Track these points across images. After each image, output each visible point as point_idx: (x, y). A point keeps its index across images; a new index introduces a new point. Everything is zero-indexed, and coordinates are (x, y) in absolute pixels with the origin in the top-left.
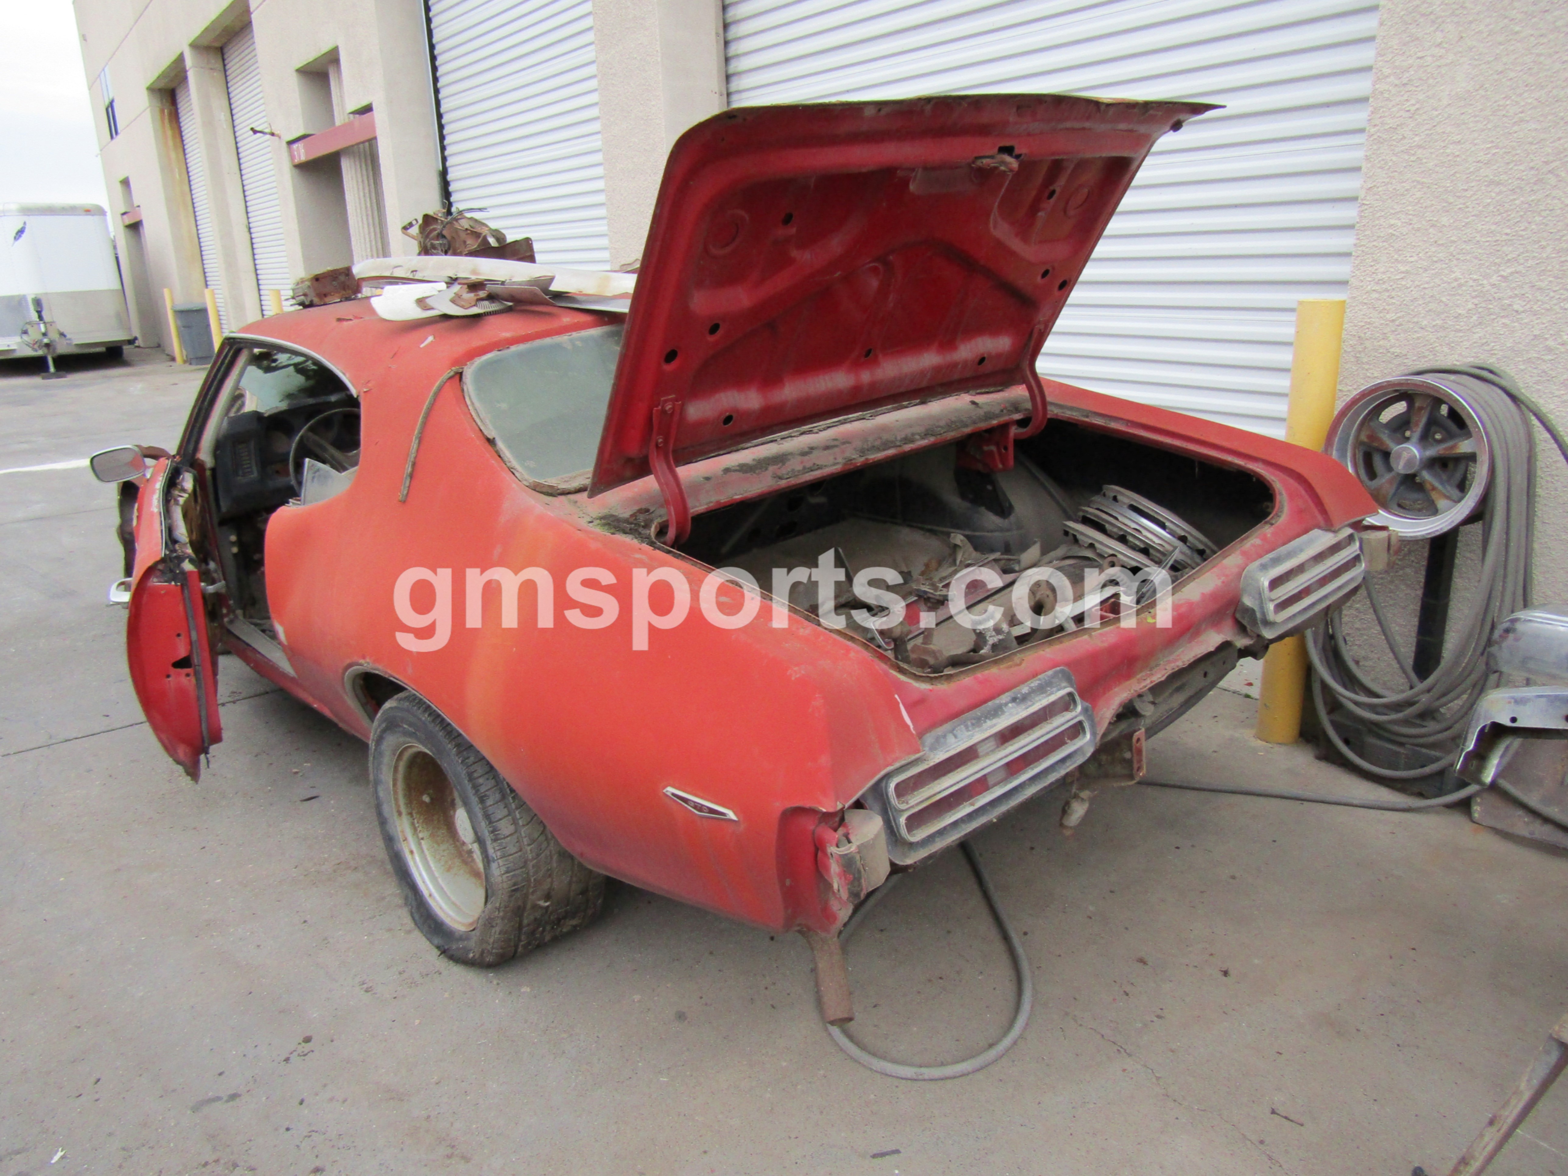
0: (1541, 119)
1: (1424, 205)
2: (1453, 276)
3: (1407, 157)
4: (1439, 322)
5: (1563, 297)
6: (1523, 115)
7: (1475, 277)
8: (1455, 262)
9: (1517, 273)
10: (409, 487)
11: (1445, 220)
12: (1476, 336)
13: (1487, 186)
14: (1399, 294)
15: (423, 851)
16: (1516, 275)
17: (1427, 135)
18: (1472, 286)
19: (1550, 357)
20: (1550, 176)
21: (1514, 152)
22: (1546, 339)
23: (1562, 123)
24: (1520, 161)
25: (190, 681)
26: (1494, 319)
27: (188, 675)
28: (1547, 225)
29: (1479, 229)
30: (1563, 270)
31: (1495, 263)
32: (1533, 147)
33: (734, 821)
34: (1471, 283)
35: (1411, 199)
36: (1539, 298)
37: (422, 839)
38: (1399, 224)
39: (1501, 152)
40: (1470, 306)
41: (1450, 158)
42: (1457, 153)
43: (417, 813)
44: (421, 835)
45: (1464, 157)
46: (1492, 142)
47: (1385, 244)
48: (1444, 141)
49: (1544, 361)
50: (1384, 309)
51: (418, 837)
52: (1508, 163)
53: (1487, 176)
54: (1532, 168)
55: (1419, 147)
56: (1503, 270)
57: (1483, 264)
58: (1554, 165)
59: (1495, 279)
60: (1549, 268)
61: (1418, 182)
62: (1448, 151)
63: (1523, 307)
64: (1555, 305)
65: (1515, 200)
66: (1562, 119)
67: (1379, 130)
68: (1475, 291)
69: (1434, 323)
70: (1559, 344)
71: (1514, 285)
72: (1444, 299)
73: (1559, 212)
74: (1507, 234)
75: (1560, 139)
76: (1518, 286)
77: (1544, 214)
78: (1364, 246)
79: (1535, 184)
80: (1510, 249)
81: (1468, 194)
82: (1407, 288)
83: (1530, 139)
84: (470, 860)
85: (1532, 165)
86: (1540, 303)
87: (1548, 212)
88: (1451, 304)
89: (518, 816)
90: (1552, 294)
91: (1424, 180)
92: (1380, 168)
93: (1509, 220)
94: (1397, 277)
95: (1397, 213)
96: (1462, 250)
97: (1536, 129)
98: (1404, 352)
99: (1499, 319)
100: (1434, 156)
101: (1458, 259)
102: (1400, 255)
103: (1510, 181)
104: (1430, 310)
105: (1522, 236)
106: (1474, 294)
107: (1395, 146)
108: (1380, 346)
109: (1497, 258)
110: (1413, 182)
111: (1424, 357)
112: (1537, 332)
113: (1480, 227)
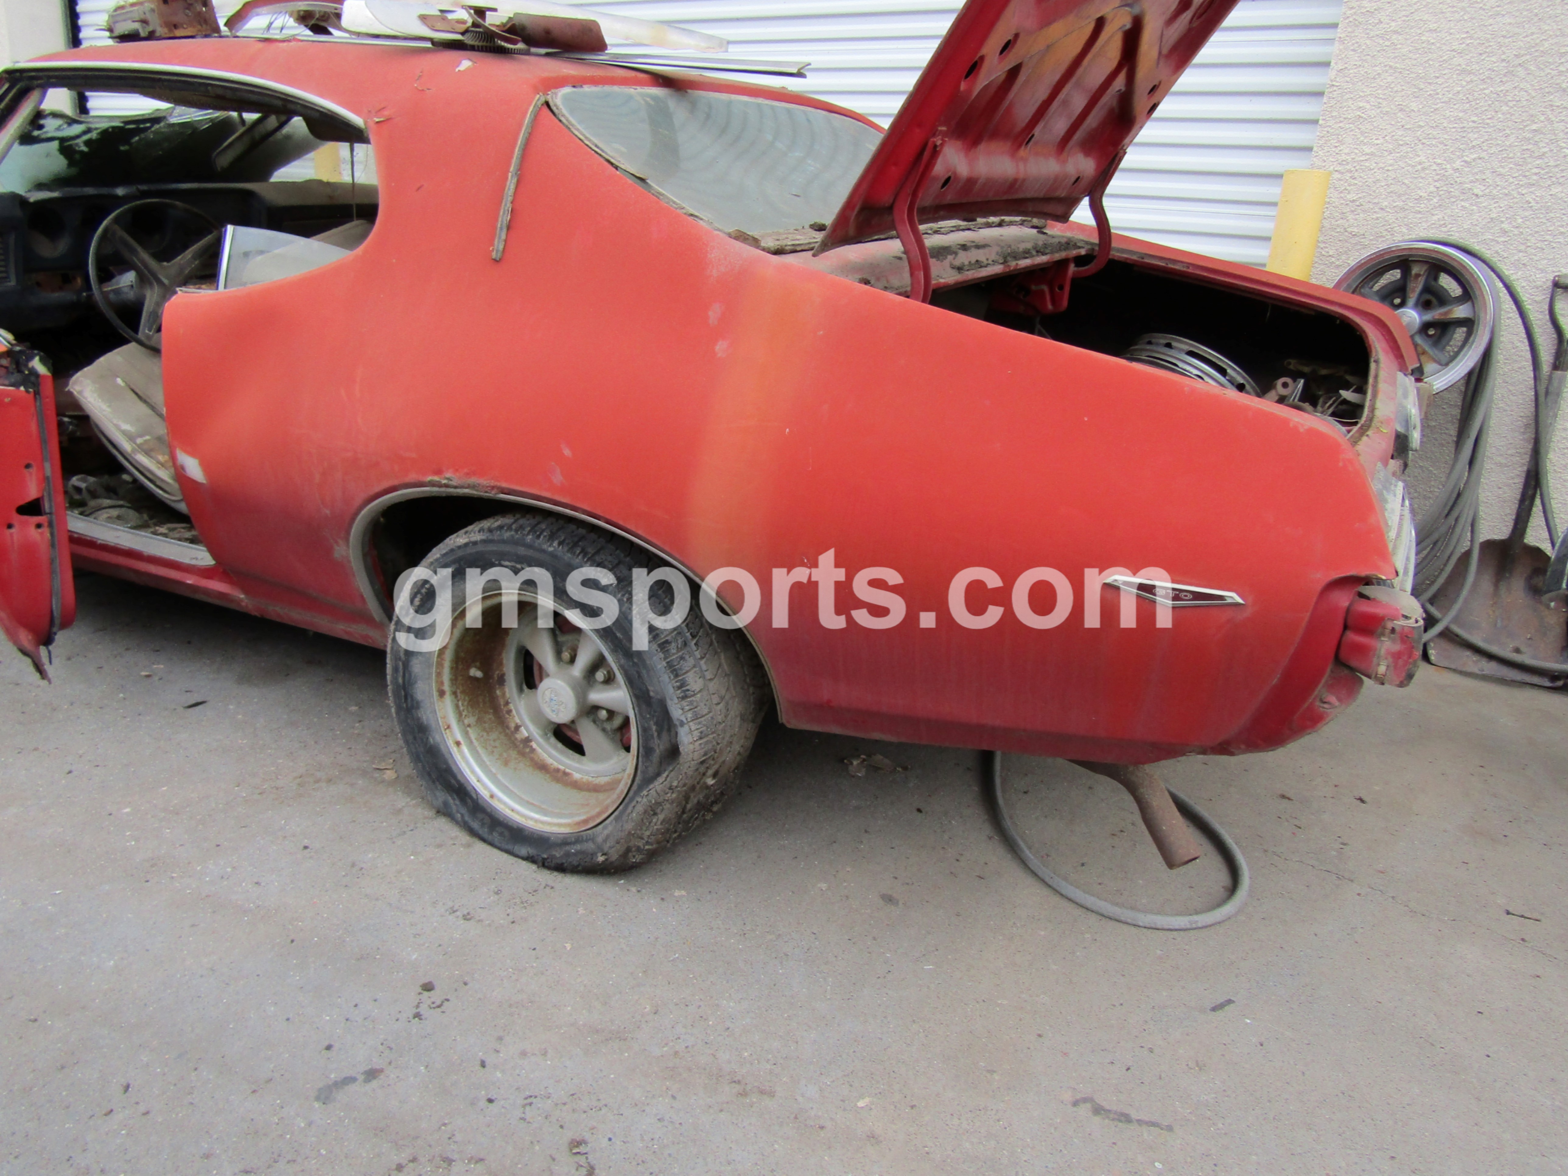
0: (1517, 14)
1: (1395, 89)
2: (1418, 159)
3: (1381, 42)
4: (1401, 204)
5: (1521, 183)
6: (1498, 9)
7: (1439, 161)
8: (1421, 146)
9: (1480, 159)
10: (506, 241)
11: (1414, 106)
12: (1435, 218)
13: (1459, 74)
14: (1362, 175)
15: (471, 742)
16: (1480, 161)
17: (1404, 21)
18: (1435, 170)
19: (1502, 239)
20: (1520, 69)
21: (1487, 45)
22: (1502, 222)
23: (1536, 19)
24: (1492, 53)
25: (42, 534)
26: (1454, 202)
27: (39, 526)
28: (1512, 115)
29: (1448, 115)
30: (1524, 158)
31: (1460, 149)
32: (1507, 40)
33: (1243, 604)
34: (1435, 167)
35: (1381, 83)
36: (1498, 183)
37: (469, 726)
38: (1368, 107)
39: (1475, 43)
40: (1432, 189)
41: (1424, 45)
42: (1432, 41)
43: (462, 692)
44: (466, 721)
45: (1438, 45)
46: (1467, 32)
47: (1351, 126)
48: (1420, 28)
49: (1498, 242)
50: (1346, 189)
51: (464, 724)
52: (1481, 54)
53: (1460, 65)
54: (1503, 60)
55: (1396, 32)
56: (1467, 156)
57: (1448, 149)
58: (1524, 59)
59: (1458, 164)
60: (1511, 155)
61: (1391, 67)
62: (1423, 38)
63: (1482, 191)
64: (1513, 190)
65: (1484, 89)
66: (1536, 15)
67: (1355, 13)
68: (1437, 175)
69: (1395, 204)
70: (1513, 227)
71: (1476, 170)
72: (1406, 181)
73: (1525, 103)
74: (1474, 122)
75: (1533, 34)
76: (1480, 171)
77: (1511, 104)
78: (1330, 126)
79: (1505, 76)
80: (1476, 136)
81: (1440, 81)
82: (1371, 170)
83: (1504, 33)
84: (528, 750)
85: (1503, 57)
86: (1499, 188)
87: (1514, 103)
88: (1413, 187)
89: (704, 667)
90: (1511, 180)
91: (1398, 65)
92: (1353, 50)
93: (1476, 109)
94: (1361, 159)
95: (1367, 96)
96: (1428, 134)
97: (1510, 24)
98: (1362, 232)
99: (1458, 202)
100: (1409, 42)
101: (1423, 144)
102: (1366, 137)
103: (1481, 71)
104: (1391, 192)
105: (1488, 124)
106: (1436, 178)
107: (1371, 30)
108: (1338, 226)
109: (1462, 144)
110: (1386, 66)
111: (1382, 236)
112: (1494, 215)
113: (1448, 114)
